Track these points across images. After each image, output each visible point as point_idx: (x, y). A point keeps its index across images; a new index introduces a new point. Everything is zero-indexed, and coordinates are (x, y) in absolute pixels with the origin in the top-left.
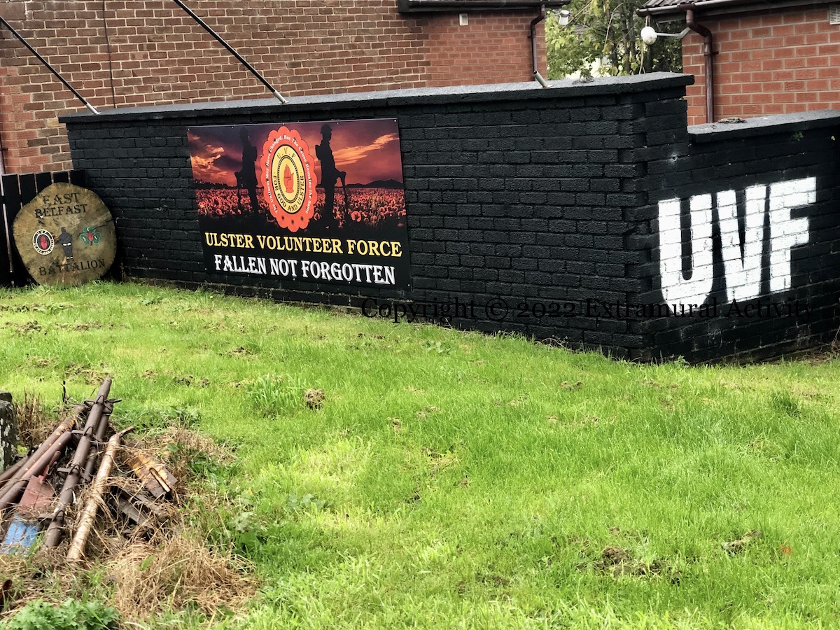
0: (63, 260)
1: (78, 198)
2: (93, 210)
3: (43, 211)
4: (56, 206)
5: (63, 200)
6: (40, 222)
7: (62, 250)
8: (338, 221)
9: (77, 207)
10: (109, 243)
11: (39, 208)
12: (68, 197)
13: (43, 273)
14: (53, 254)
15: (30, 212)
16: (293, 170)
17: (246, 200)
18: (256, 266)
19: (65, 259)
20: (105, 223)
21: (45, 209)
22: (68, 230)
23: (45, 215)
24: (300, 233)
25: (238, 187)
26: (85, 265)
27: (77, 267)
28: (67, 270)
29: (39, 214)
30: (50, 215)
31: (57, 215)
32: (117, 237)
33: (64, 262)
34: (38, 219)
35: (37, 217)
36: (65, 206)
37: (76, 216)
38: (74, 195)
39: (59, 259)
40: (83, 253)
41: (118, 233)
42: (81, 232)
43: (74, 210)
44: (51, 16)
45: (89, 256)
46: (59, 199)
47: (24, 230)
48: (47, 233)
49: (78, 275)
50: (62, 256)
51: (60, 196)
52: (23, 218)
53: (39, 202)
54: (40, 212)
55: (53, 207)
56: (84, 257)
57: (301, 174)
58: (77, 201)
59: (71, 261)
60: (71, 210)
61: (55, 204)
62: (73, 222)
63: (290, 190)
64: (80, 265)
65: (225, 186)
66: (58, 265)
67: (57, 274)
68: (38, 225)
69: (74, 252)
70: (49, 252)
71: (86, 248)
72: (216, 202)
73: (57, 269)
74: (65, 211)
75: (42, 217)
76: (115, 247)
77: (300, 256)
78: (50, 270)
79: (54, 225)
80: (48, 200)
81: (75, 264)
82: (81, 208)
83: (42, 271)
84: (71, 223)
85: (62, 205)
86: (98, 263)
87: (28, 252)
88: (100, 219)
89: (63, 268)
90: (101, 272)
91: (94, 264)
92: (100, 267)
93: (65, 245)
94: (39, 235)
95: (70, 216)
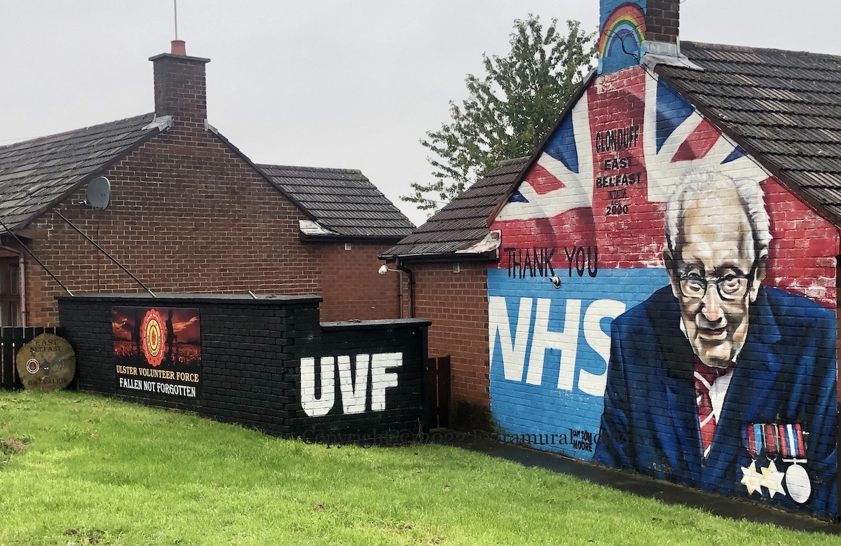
0: (43, 377)
1: (56, 342)
2: (64, 350)
3: (35, 348)
4: (43, 347)
5: (48, 343)
7: (43, 371)
8: (173, 361)
9: (55, 348)
10: (71, 369)
11: (33, 346)
12: (51, 342)
14: (38, 373)
15: (28, 348)
16: (156, 333)
18: (138, 386)
20: (70, 358)
22: (48, 361)
23: (36, 351)
24: (157, 368)
25: (132, 341)
26: (55, 381)
27: (50, 382)
28: (44, 382)
30: (38, 351)
31: (43, 351)
32: (76, 367)
33: (43, 379)
35: (31, 352)
36: (48, 346)
37: (54, 352)
38: (54, 341)
39: (41, 376)
40: (55, 374)
41: (77, 364)
42: (55, 362)
43: (53, 349)
44: (63, 237)
45: (58, 376)
47: (22, 359)
48: (36, 361)
49: (50, 386)
50: (43, 375)
51: (46, 341)
52: (23, 352)
53: (33, 343)
54: (33, 349)
55: (41, 346)
56: (55, 376)
57: (159, 335)
58: (55, 344)
59: (47, 378)
60: (51, 349)
63: (154, 344)
64: (52, 381)
65: (127, 340)
66: (40, 380)
67: (38, 385)
68: (31, 356)
69: (50, 373)
70: (35, 372)
71: (57, 371)
72: (122, 348)
73: (38, 382)
74: (47, 349)
75: (34, 352)
76: (74, 372)
77: (156, 380)
78: (34, 382)
79: (40, 357)
80: (39, 343)
81: (49, 380)
82: (57, 348)
83: (30, 383)
84: (50, 357)
85: (46, 346)
86: (63, 380)
87: (22, 371)
88: (67, 355)
89: (42, 382)
90: (65, 385)
91: (61, 381)
92: (64, 382)
93: (45, 369)
94: (31, 362)
95: (51, 352)
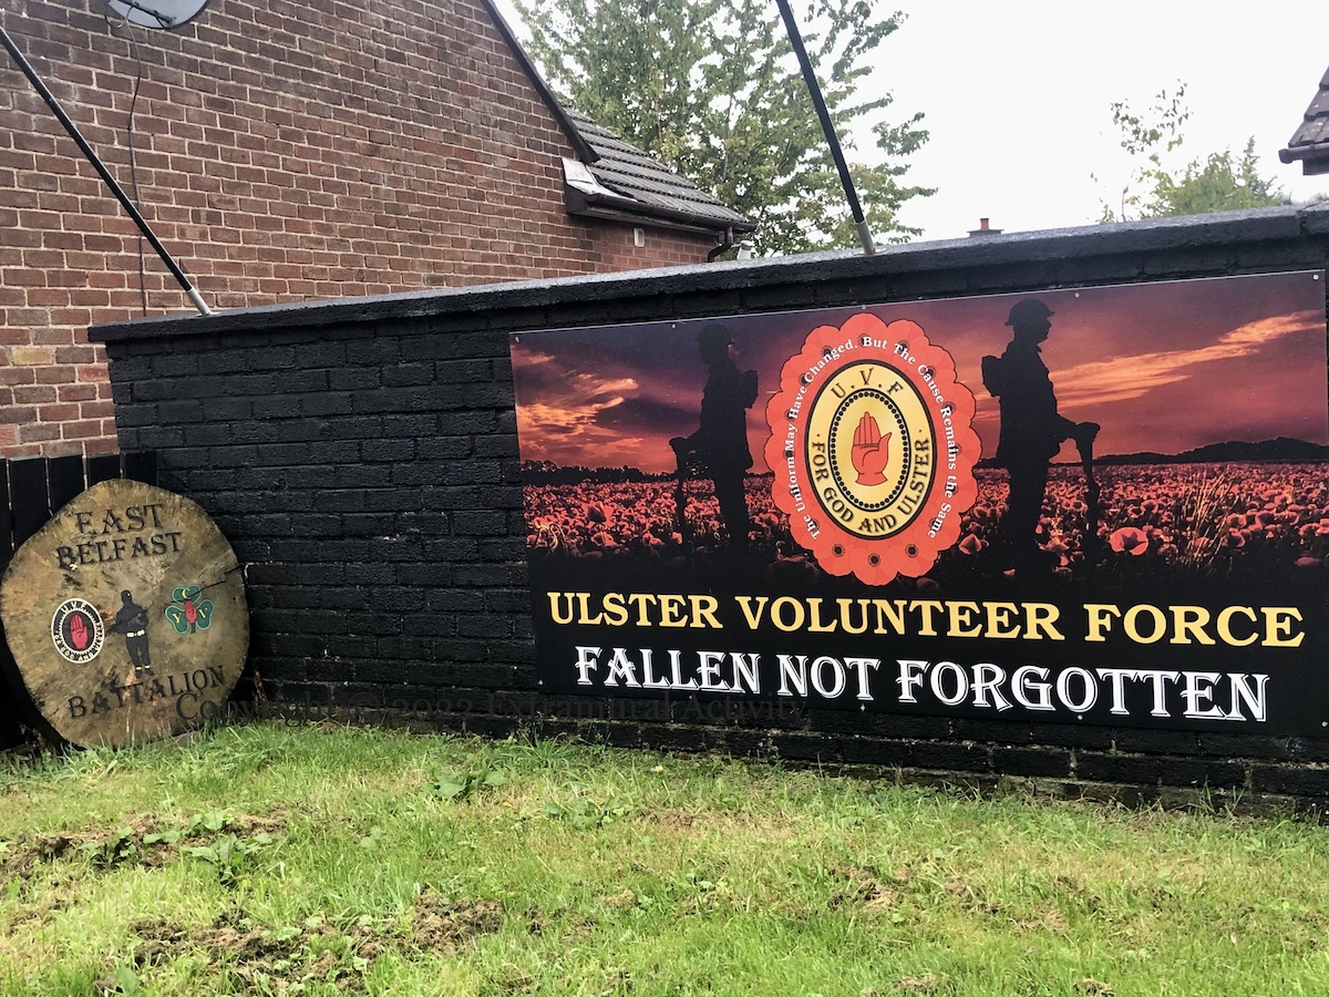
0: (127, 674)
1: (159, 518)
2: (196, 546)
3: (76, 550)
4: (109, 539)
5: (125, 522)
6: (69, 579)
7: (124, 648)
8: (1054, 556)
9: (157, 540)
10: (233, 624)
11: (67, 542)
12: (138, 514)
13: (78, 712)
14: (102, 661)
15: (46, 554)
17: (705, 509)
18: (723, 673)
19: (133, 670)
20: (223, 577)
21: (80, 546)
22: (137, 598)
23: (83, 563)
24: (892, 591)
25: (682, 474)
26: (180, 683)
27: (160, 689)
28: (137, 698)
29: (67, 560)
30: (93, 562)
31: (110, 559)
32: (250, 611)
33: (130, 680)
34: (63, 572)
35: (63, 566)
36: (130, 536)
37: (155, 560)
38: (150, 511)
39: (118, 671)
40: (173, 653)
41: (249, 597)
42: (168, 600)
43: (151, 546)
45: (187, 661)
46: (116, 520)
47: (29, 602)
48: (87, 608)
49: (163, 709)
50: (124, 663)
51: (117, 513)
52: (25, 571)
53: (66, 528)
54: (70, 554)
55: (99, 539)
56: (176, 663)
58: (157, 524)
59: (147, 677)
60: (144, 546)
61: (105, 532)
62: (148, 578)
63: (872, 476)
64: (166, 684)
65: (634, 475)
66: (115, 687)
67: (113, 713)
68: (64, 587)
69: (153, 651)
70: (93, 657)
71: (181, 640)
73: (112, 698)
74: (129, 550)
75: (74, 566)
76: (247, 633)
77: (890, 649)
78: (94, 702)
79: (103, 585)
80: (88, 523)
81: (156, 682)
82: (168, 542)
83: (76, 707)
84: (145, 581)
85: (123, 536)
86: (209, 676)
87: (38, 661)
88: (210, 566)
89: (126, 694)
90: (216, 696)
91: (200, 680)
92: (214, 685)
93: (130, 635)
94: (67, 612)
95: (142, 561)
